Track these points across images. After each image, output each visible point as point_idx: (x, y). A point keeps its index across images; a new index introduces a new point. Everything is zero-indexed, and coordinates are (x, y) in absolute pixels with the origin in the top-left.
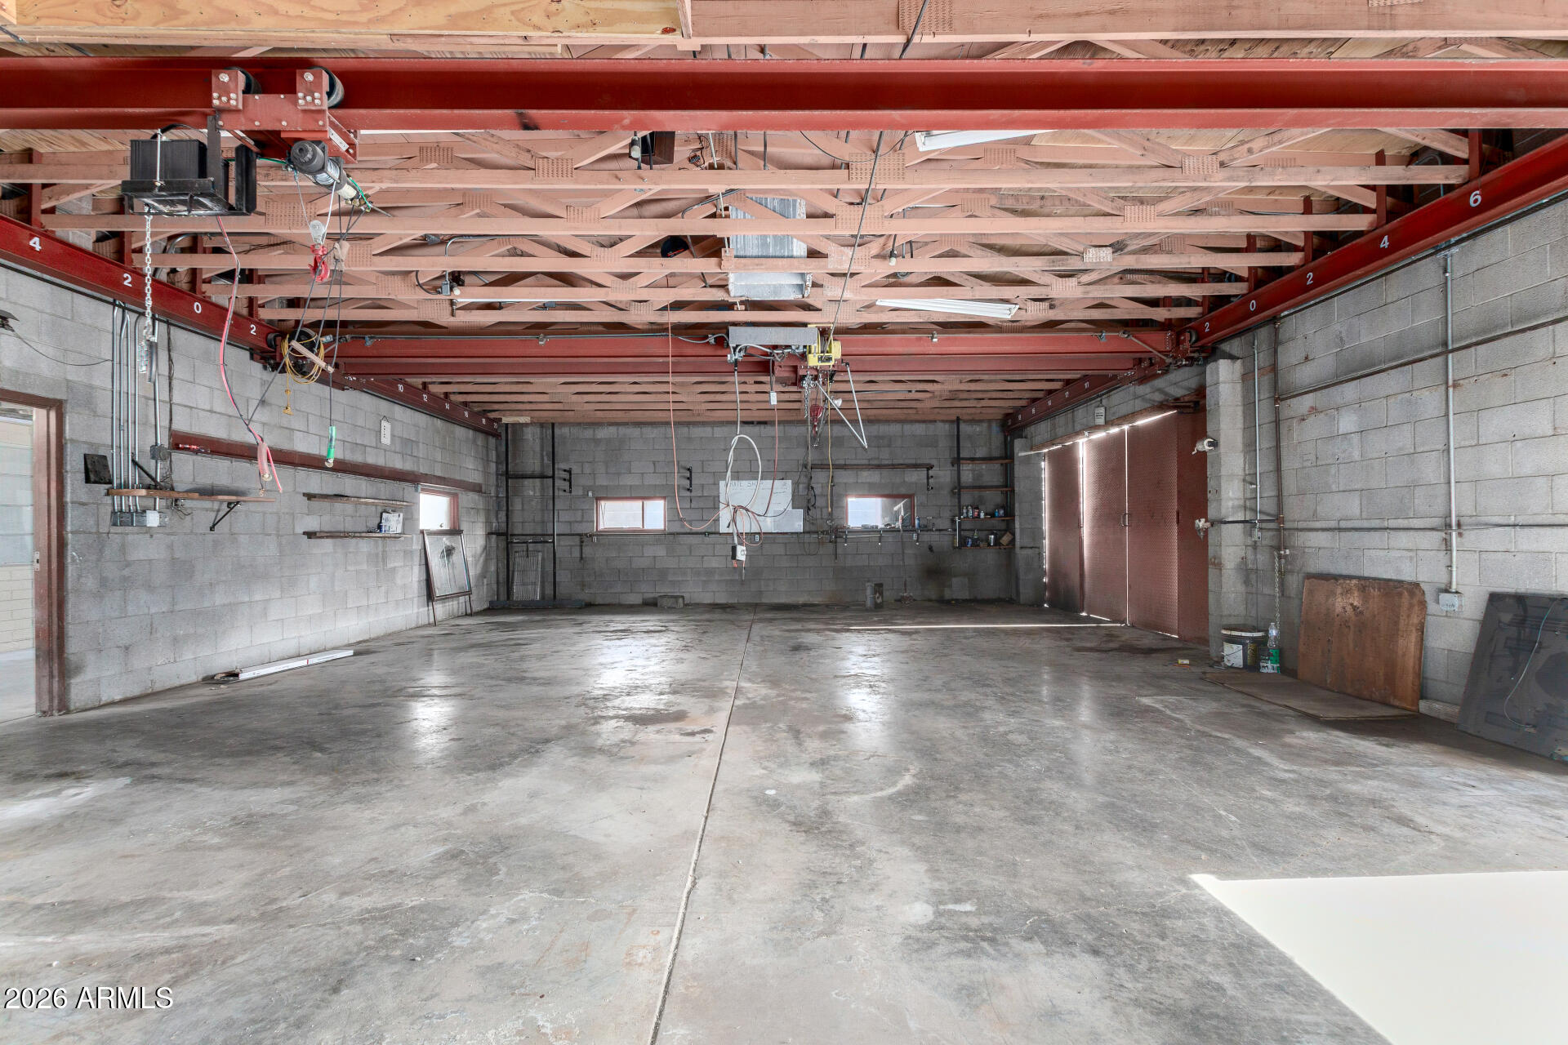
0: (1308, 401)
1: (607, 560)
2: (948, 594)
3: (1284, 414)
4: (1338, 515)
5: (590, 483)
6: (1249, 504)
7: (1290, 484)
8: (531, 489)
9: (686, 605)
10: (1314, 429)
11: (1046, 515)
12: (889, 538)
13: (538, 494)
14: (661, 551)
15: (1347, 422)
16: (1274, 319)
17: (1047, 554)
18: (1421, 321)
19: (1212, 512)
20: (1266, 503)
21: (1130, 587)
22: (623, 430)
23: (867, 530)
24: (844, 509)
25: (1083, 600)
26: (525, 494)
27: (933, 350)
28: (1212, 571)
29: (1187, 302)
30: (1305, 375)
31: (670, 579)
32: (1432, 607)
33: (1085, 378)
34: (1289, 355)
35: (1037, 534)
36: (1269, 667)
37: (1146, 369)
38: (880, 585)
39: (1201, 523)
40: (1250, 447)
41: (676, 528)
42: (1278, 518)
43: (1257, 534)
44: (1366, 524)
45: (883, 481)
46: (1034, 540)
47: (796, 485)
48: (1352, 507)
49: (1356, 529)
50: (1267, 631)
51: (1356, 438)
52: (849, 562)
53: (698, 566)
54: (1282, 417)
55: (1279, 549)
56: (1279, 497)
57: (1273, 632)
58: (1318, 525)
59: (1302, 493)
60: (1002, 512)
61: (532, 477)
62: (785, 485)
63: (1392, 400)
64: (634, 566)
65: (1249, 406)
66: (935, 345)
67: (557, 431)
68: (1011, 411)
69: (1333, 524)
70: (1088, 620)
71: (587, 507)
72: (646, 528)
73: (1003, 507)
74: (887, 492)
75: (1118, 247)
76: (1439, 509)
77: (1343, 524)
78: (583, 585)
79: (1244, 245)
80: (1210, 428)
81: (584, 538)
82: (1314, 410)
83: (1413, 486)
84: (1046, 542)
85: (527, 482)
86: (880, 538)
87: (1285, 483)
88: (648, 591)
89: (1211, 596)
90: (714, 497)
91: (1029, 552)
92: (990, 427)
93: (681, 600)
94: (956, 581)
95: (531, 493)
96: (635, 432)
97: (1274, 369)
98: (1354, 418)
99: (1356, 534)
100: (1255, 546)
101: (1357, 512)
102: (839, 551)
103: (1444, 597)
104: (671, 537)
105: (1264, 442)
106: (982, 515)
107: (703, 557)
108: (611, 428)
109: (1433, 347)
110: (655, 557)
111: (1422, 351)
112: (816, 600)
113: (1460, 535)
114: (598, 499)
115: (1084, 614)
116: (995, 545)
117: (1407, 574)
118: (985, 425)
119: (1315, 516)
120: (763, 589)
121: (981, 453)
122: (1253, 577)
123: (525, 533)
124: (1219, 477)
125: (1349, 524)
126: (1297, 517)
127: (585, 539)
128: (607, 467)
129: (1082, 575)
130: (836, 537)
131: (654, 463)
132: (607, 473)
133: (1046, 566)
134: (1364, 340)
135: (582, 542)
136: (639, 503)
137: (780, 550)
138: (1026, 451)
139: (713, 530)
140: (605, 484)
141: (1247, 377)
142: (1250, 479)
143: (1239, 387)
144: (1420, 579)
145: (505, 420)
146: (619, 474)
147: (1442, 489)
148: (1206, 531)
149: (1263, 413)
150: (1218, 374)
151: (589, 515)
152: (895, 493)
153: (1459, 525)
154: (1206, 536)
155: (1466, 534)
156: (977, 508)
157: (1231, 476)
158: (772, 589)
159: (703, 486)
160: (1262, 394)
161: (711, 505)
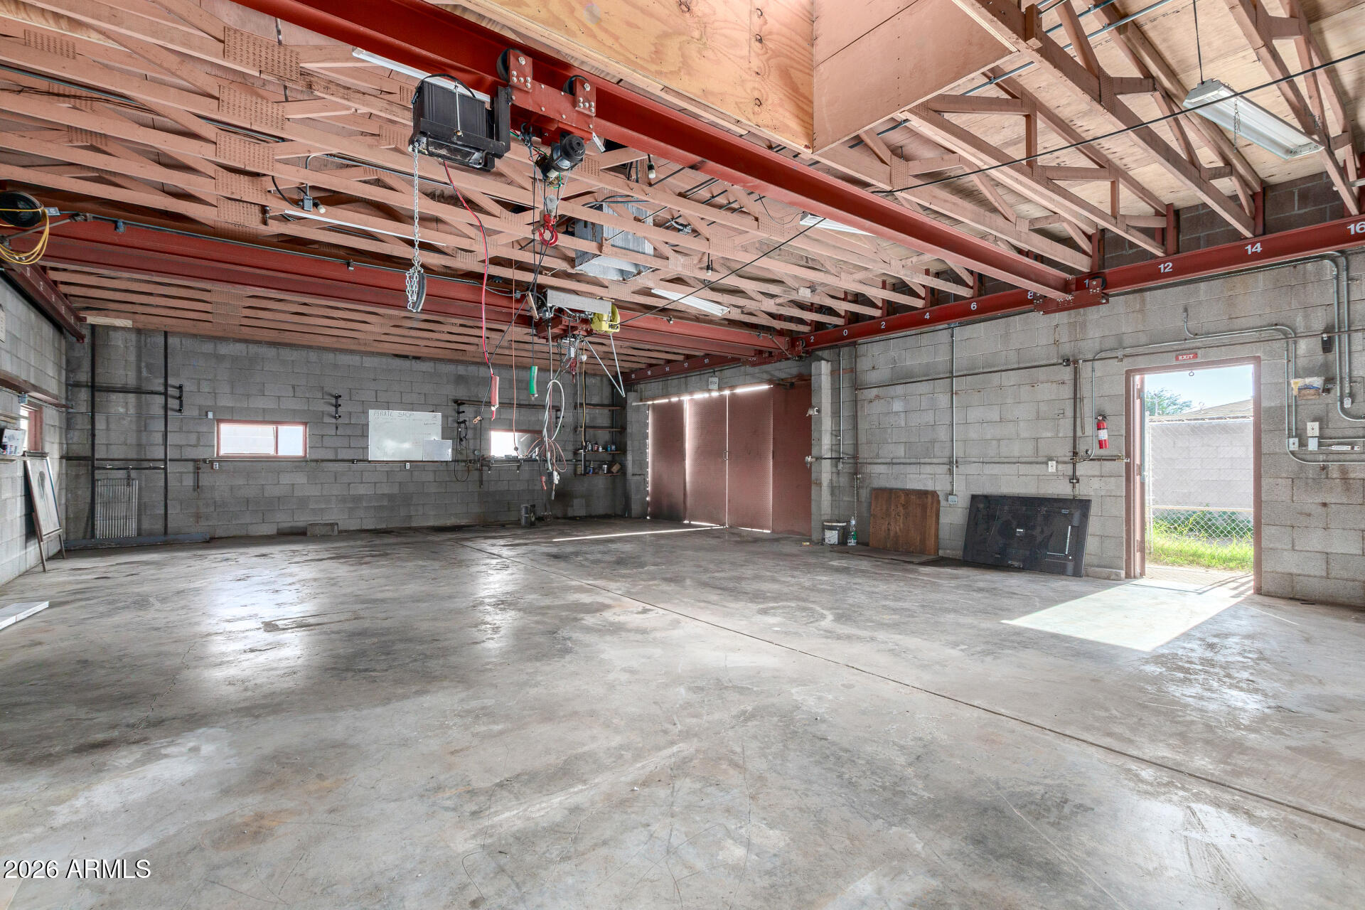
0: (874, 392)
1: (232, 488)
2: (570, 513)
3: (860, 397)
4: (891, 456)
5: (210, 403)
6: (836, 447)
7: (862, 438)
8: (120, 407)
9: (340, 532)
10: (877, 408)
11: (650, 451)
12: (526, 467)
13: (132, 411)
14: (301, 479)
15: (898, 406)
16: (855, 344)
17: (649, 479)
18: (940, 359)
19: (814, 451)
20: (846, 447)
21: (729, 501)
22: (253, 349)
23: (510, 460)
24: (488, 441)
25: (685, 513)
26: (113, 411)
27: (669, 329)
28: (814, 488)
29: (800, 321)
30: (873, 377)
31: (311, 507)
32: (943, 503)
33: (707, 355)
34: (864, 364)
35: (643, 465)
36: (852, 542)
37: (763, 357)
38: (533, 506)
39: (809, 459)
40: (836, 414)
41: (320, 454)
42: (855, 457)
43: (840, 466)
44: (908, 461)
45: (522, 418)
46: (641, 469)
47: (445, 417)
48: (900, 451)
49: (904, 464)
50: (848, 522)
51: (903, 415)
52: (492, 489)
53: (345, 493)
54: (859, 399)
55: (856, 474)
56: (856, 445)
57: (853, 522)
58: (879, 461)
59: (869, 442)
60: (613, 447)
61: (124, 390)
62: (435, 417)
63: (923, 397)
64: (266, 495)
65: (836, 391)
66: (672, 326)
67: (170, 340)
68: (627, 371)
69: (889, 460)
70: (690, 526)
71: (204, 429)
72: (281, 453)
73: (613, 443)
74: (524, 428)
75: (813, 288)
76: (947, 453)
77: (894, 461)
78: (198, 517)
79: (843, 297)
80: (814, 401)
81: (199, 465)
82: (877, 397)
83: (933, 442)
84: (650, 470)
85: (114, 396)
86: (519, 467)
87: (859, 436)
88: (285, 520)
89: (813, 503)
90: (363, 425)
91: (637, 478)
92: (602, 380)
93: (336, 527)
94: (576, 502)
95: (122, 410)
96: (271, 352)
97: (853, 370)
98: (902, 404)
99: (902, 466)
100: (838, 473)
101: (903, 454)
102: (485, 478)
103: (950, 497)
104: (314, 464)
105: (845, 412)
106: (600, 449)
107: (349, 484)
108: (237, 344)
109: (944, 373)
110: (293, 485)
111: (939, 374)
112: (463, 522)
113: (957, 467)
114: (219, 421)
115: (686, 522)
116: (607, 473)
117: (930, 487)
118: (598, 378)
119: (878, 456)
120: (413, 513)
121: (595, 400)
122: (837, 492)
123: (111, 457)
124: (820, 432)
125: (898, 461)
126: (866, 456)
127: (201, 465)
128: (232, 388)
129: (685, 494)
130: (482, 466)
131: (293, 387)
132: (232, 393)
133: (649, 489)
134: (908, 363)
135: (198, 468)
136: (270, 429)
137: (430, 477)
138: (637, 402)
139: (361, 458)
140: (231, 405)
141: (835, 373)
142: (836, 433)
143: (829, 378)
144: (937, 489)
145: (92, 319)
146: (248, 396)
147: (949, 444)
148: (811, 463)
149: (845, 395)
150: (821, 369)
151: (208, 438)
152: (531, 429)
153: (957, 462)
154: (811, 466)
155: (960, 466)
156: (596, 444)
157: (826, 430)
158: (420, 513)
159: (350, 413)
160: (845, 384)
161: (359, 433)
